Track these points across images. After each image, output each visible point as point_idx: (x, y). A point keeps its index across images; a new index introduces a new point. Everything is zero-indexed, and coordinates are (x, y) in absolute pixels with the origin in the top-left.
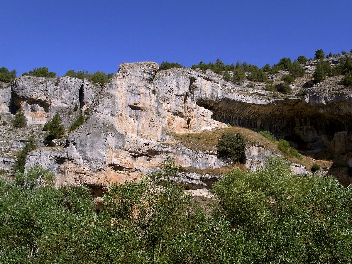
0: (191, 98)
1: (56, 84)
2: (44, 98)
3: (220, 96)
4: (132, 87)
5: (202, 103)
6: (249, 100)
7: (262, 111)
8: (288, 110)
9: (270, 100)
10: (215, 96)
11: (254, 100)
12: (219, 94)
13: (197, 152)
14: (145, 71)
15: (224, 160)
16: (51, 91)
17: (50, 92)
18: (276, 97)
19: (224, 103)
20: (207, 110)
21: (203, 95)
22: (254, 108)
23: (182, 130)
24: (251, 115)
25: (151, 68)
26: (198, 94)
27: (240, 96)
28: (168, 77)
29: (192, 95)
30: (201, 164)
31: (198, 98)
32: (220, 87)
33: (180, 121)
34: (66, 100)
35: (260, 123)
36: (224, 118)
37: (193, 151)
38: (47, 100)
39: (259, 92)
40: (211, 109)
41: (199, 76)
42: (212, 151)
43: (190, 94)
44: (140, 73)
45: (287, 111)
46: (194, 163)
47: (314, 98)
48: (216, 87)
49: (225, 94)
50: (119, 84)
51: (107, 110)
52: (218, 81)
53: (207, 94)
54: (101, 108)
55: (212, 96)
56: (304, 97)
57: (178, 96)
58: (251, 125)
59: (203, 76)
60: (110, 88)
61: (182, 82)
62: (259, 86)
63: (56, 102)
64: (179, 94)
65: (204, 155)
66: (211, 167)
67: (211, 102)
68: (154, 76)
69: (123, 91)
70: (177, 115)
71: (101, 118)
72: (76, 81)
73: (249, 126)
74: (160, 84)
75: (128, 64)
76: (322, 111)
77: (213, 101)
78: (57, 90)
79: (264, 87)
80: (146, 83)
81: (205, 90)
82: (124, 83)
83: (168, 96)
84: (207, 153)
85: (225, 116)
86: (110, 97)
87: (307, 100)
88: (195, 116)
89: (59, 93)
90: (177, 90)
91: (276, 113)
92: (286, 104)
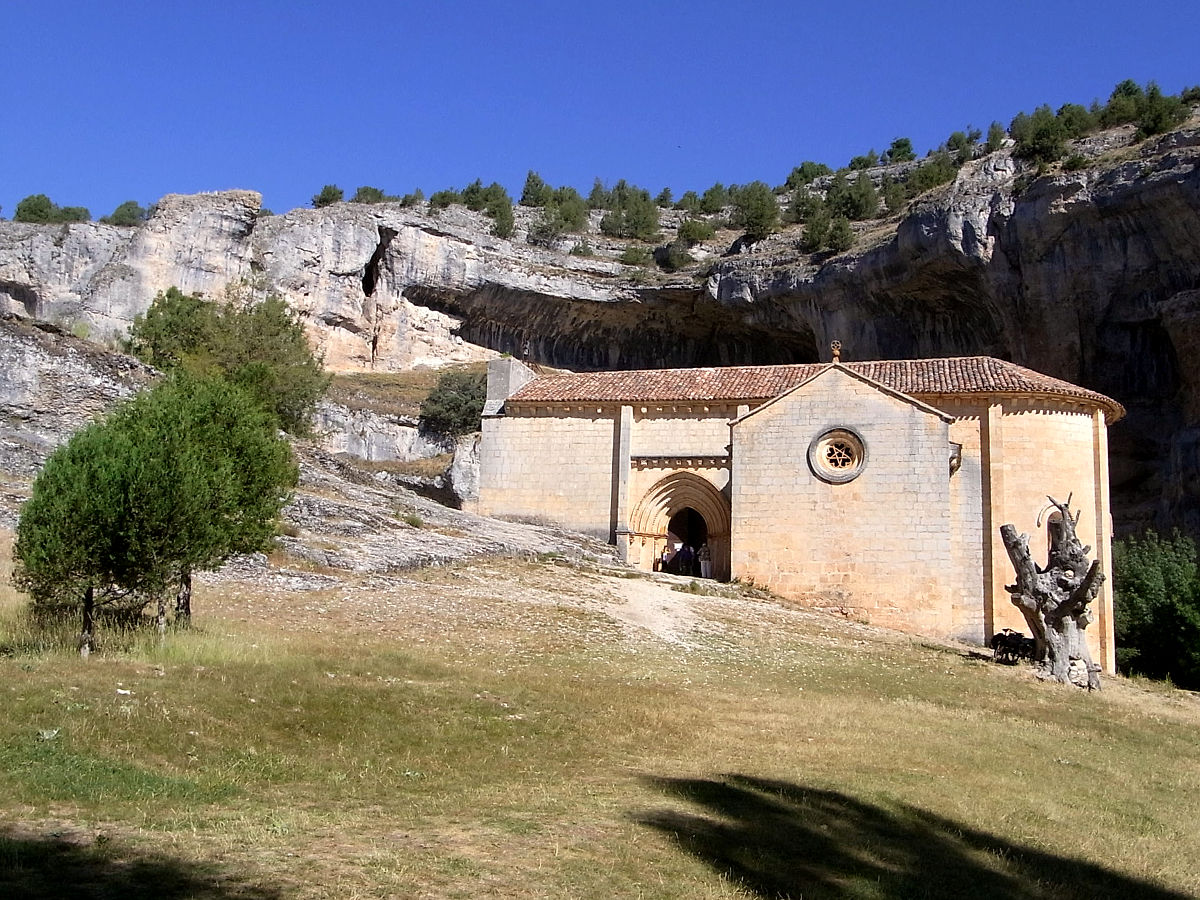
0: (388, 283)
1: (59, 243)
2: (23, 278)
3: (471, 276)
4: (188, 253)
5: (421, 295)
6: (561, 288)
7: (610, 319)
8: (684, 319)
9: (623, 289)
10: (456, 276)
11: (577, 287)
12: (470, 270)
13: (367, 418)
14: (225, 213)
15: (436, 440)
16: (42, 258)
17: (39, 263)
18: (639, 282)
19: (486, 295)
20: (436, 314)
21: (419, 275)
22: (581, 310)
23: (349, 362)
24: (582, 331)
25: (239, 207)
26: (404, 273)
27: (533, 278)
28: (308, 228)
29: (390, 274)
30: (374, 447)
31: (405, 282)
32: (475, 254)
33: (345, 342)
34: (83, 283)
35: (618, 355)
36: (500, 337)
37: (354, 414)
38: (31, 284)
39: (598, 266)
40: (452, 311)
41: (406, 224)
42: (406, 418)
43: (385, 270)
44: (211, 220)
45: (681, 321)
46: (355, 445)
47: (728, 286)
48: (461, 252)
49: (487, 272)
50: (155, 246)
51: (117, 307)
52: (468, 236)
53: (432, 271)
54: (101, 302)
55: (447, 278)
56: (707, 282)
57: (338, 275)
58: (592, 360)
59: (419, 223)
60: (132, 254)
61: (351, 240)
62: (613, 249)
63: (56, 288)
64: (340, 272)
65: (385, 425)
66: (401, 456)
67: (447, 292)
68: (250, 228)
69: (164, 262)
70: (337, 324)
71: (101, 326)
72: (113, 233)
73: (585, 360)
74: (284, 244)
75: (181, 198)
76: (750, 321)
77: (451, 292)
78: (58, 258)
79: (621, 253)
80: (229, 243)
81: (424, 261)
82: (167, 244)
83: (307, 274)
84: (393, 422)
85: (504, 333)
86: (127, 277)
87: (714, 290)
88: (392, 329)
89: (63, 266)
90: (336, 259)
91: (655, 326)
92: (672, 301)
